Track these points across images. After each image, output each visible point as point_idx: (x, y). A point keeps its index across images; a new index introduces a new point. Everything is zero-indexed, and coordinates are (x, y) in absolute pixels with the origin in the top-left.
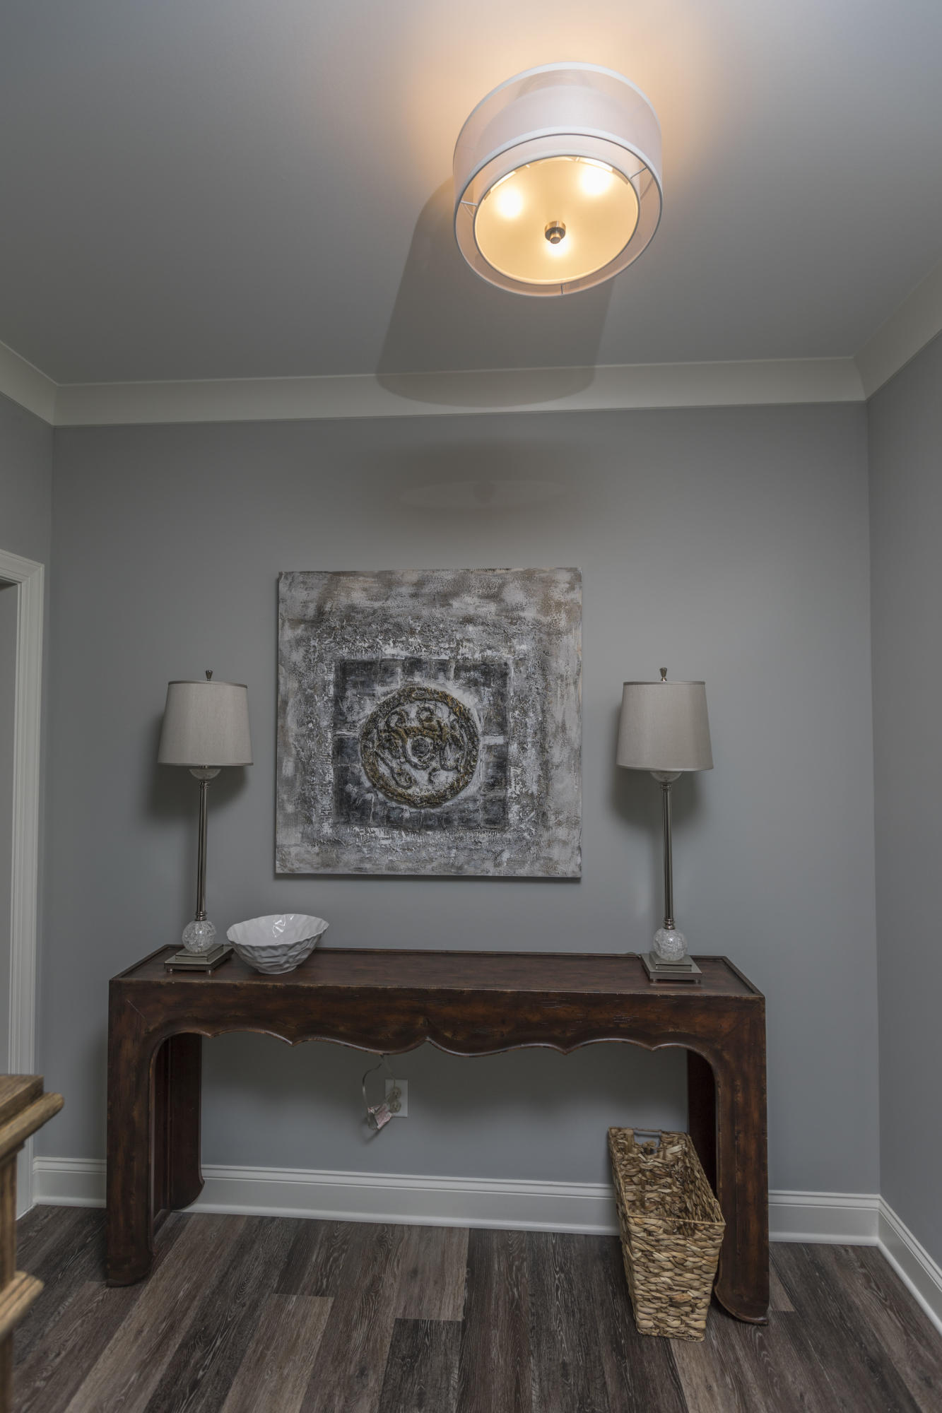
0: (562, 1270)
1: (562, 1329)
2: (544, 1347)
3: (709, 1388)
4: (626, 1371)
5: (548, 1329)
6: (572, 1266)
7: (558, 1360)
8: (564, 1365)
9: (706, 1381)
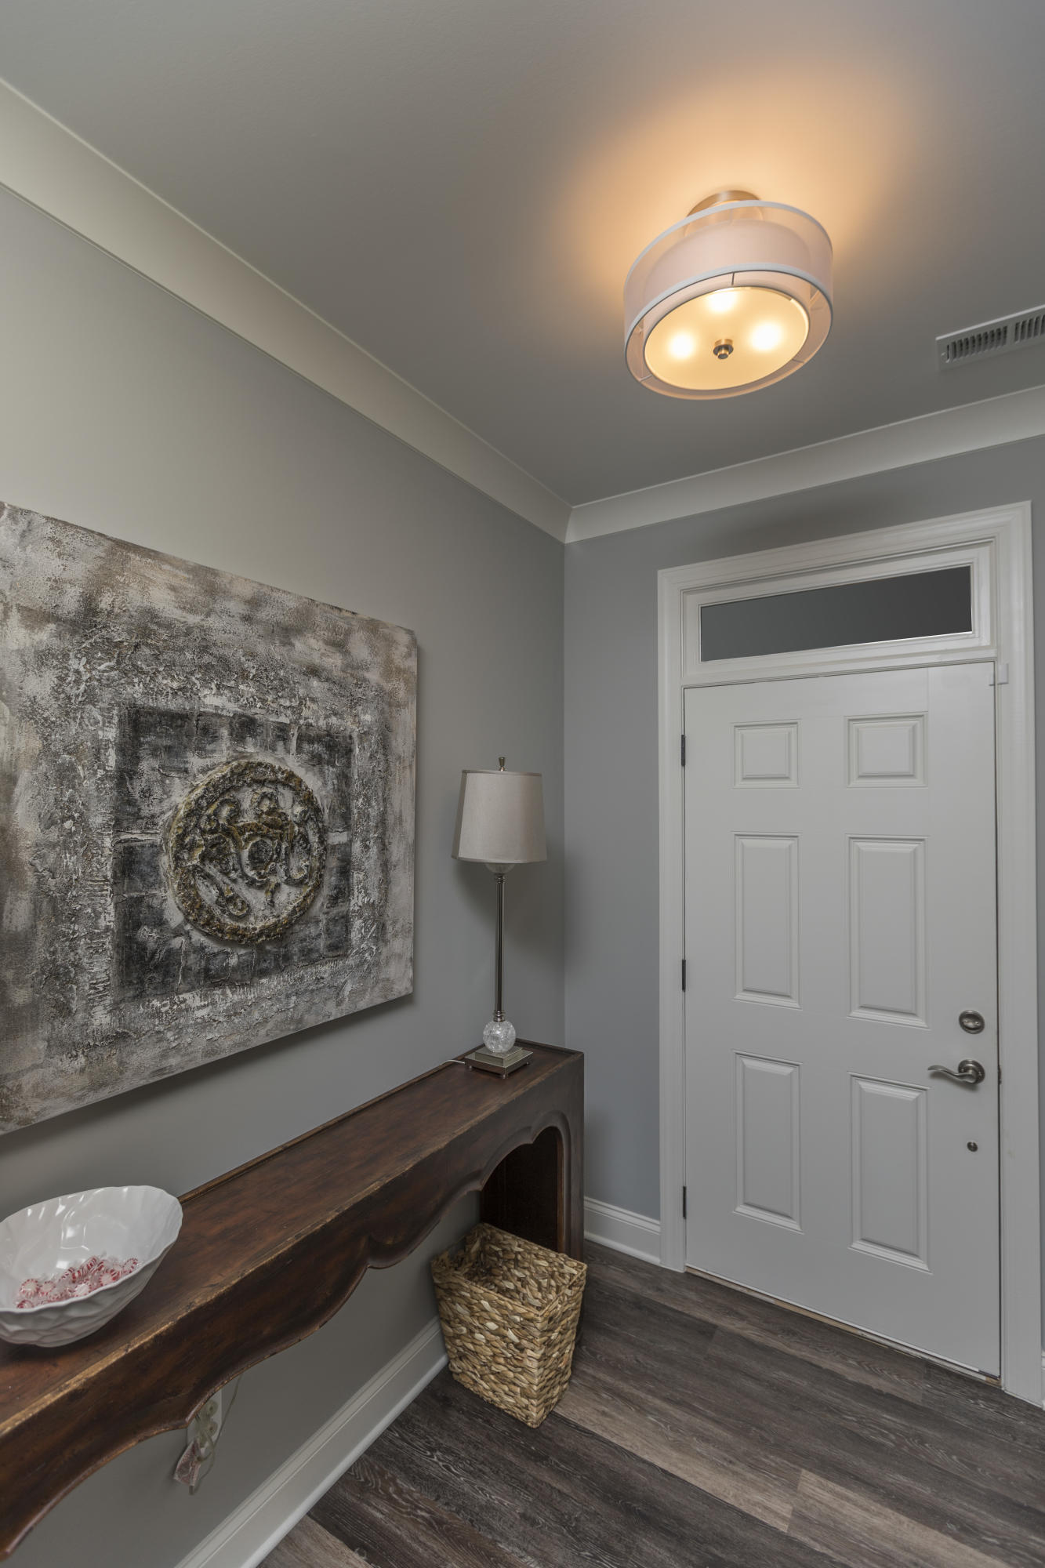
0: (433, 1450)
1: (490, 1494)
2: (496, 1524)
3: (604, 1413)
4: (559, 1466)
5: (481, 1507)
6: (435, 1437)
7: (516, 1518)
8: (523, 1516)
9: (598, 1411)
